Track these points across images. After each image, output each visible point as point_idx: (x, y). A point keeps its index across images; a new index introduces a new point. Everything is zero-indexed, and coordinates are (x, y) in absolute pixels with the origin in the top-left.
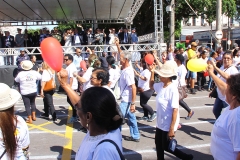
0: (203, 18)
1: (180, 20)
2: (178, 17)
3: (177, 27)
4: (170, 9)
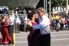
0: (61, 7)
1: (52, 8)
2: (52, 7)
3: (52, 10)
4: (49, 3)
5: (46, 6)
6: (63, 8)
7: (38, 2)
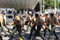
5: (42, 8)
6: (52, 10)
7: (36, 4)
